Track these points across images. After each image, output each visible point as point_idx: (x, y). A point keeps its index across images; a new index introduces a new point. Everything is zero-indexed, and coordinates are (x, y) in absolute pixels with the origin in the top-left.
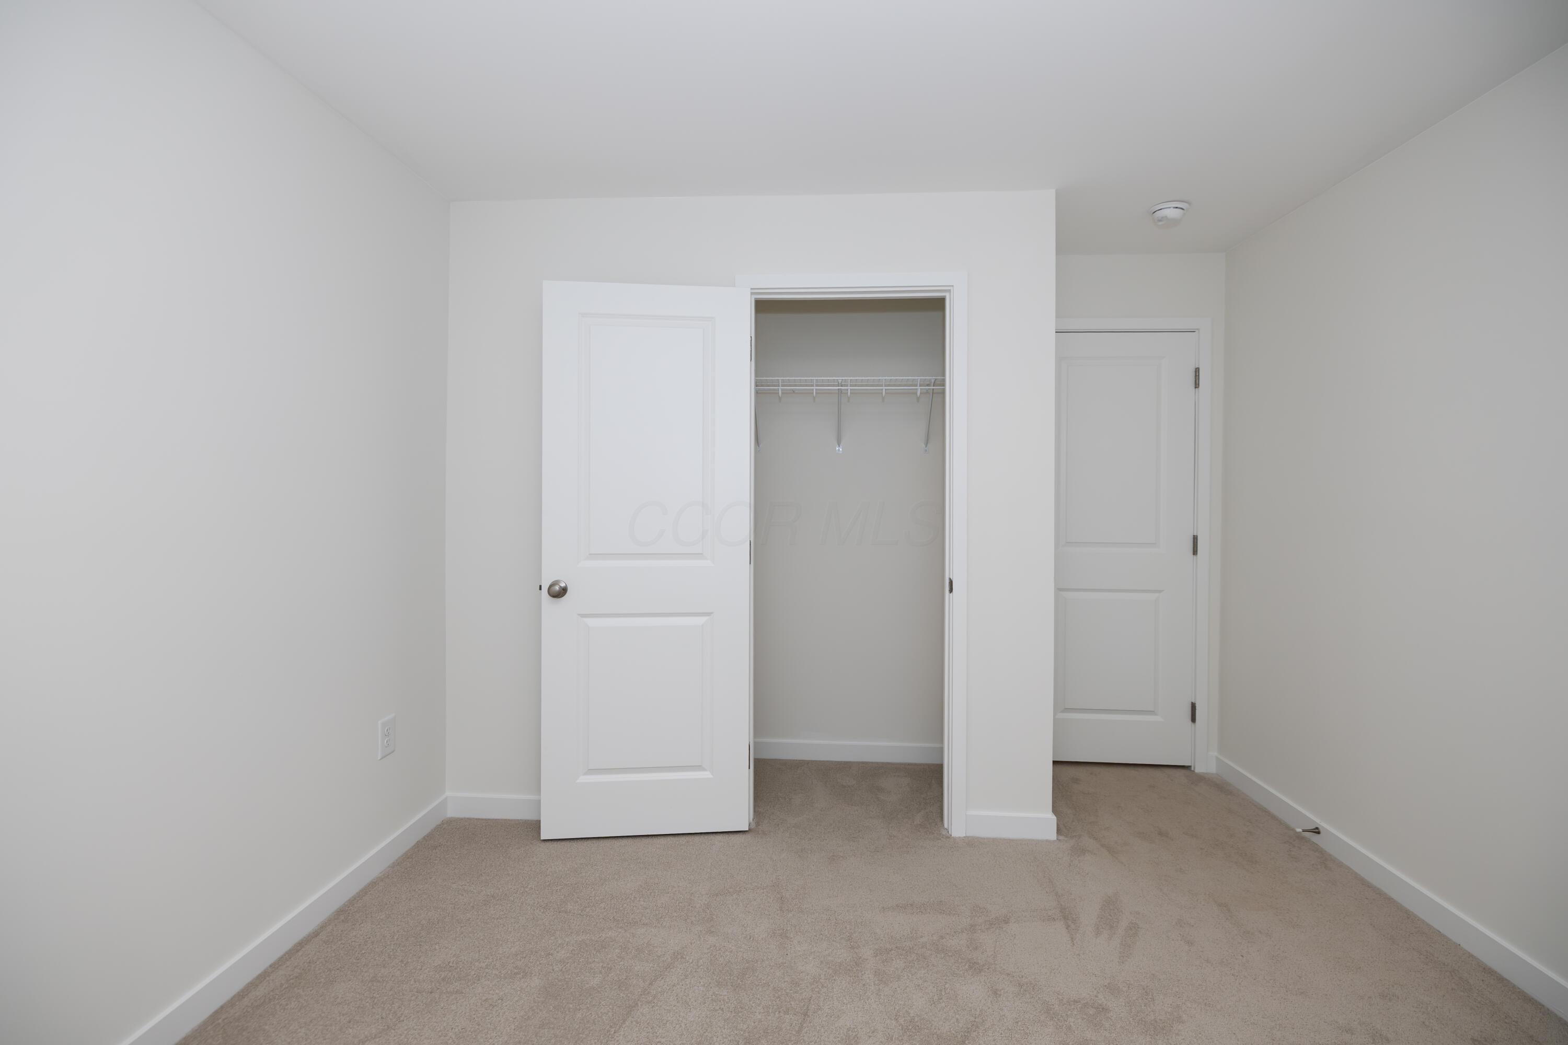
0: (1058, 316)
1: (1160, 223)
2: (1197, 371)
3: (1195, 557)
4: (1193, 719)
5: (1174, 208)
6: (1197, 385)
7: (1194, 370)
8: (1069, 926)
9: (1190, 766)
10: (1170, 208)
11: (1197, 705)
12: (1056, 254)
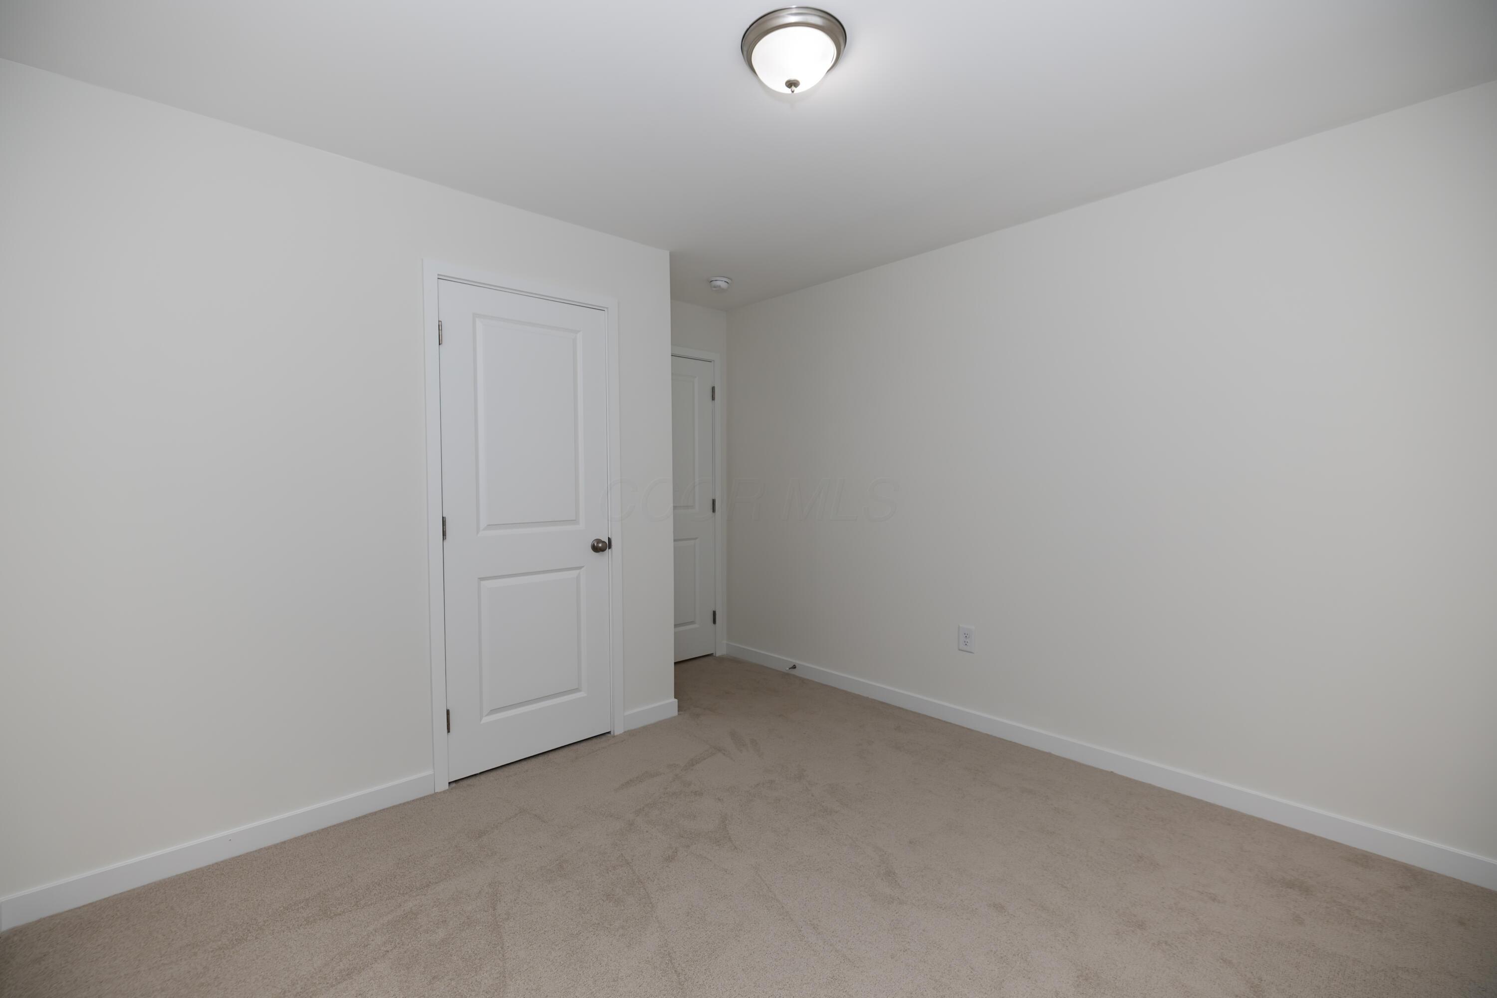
0: (673, 344)
1: (714, 289)
2: (713, 388)
3: (714, 513)
4: (714, 622)
5: (725, 282)
6: (713, 398)
7: (711, 388)
8: (724, 754)
9: (713, 654)
10: (722, 281)
11: (717, 612)
12: (671, 299)
